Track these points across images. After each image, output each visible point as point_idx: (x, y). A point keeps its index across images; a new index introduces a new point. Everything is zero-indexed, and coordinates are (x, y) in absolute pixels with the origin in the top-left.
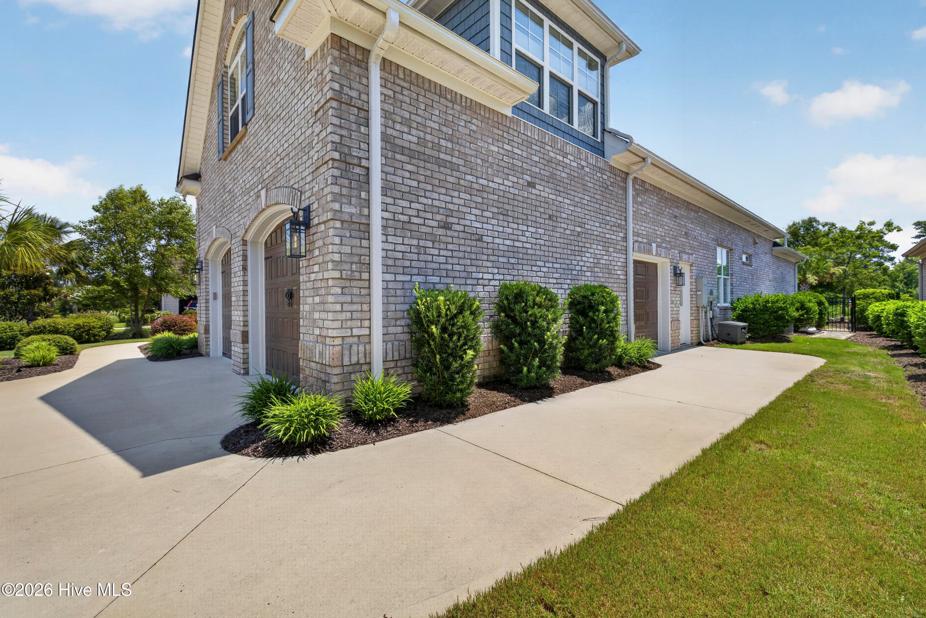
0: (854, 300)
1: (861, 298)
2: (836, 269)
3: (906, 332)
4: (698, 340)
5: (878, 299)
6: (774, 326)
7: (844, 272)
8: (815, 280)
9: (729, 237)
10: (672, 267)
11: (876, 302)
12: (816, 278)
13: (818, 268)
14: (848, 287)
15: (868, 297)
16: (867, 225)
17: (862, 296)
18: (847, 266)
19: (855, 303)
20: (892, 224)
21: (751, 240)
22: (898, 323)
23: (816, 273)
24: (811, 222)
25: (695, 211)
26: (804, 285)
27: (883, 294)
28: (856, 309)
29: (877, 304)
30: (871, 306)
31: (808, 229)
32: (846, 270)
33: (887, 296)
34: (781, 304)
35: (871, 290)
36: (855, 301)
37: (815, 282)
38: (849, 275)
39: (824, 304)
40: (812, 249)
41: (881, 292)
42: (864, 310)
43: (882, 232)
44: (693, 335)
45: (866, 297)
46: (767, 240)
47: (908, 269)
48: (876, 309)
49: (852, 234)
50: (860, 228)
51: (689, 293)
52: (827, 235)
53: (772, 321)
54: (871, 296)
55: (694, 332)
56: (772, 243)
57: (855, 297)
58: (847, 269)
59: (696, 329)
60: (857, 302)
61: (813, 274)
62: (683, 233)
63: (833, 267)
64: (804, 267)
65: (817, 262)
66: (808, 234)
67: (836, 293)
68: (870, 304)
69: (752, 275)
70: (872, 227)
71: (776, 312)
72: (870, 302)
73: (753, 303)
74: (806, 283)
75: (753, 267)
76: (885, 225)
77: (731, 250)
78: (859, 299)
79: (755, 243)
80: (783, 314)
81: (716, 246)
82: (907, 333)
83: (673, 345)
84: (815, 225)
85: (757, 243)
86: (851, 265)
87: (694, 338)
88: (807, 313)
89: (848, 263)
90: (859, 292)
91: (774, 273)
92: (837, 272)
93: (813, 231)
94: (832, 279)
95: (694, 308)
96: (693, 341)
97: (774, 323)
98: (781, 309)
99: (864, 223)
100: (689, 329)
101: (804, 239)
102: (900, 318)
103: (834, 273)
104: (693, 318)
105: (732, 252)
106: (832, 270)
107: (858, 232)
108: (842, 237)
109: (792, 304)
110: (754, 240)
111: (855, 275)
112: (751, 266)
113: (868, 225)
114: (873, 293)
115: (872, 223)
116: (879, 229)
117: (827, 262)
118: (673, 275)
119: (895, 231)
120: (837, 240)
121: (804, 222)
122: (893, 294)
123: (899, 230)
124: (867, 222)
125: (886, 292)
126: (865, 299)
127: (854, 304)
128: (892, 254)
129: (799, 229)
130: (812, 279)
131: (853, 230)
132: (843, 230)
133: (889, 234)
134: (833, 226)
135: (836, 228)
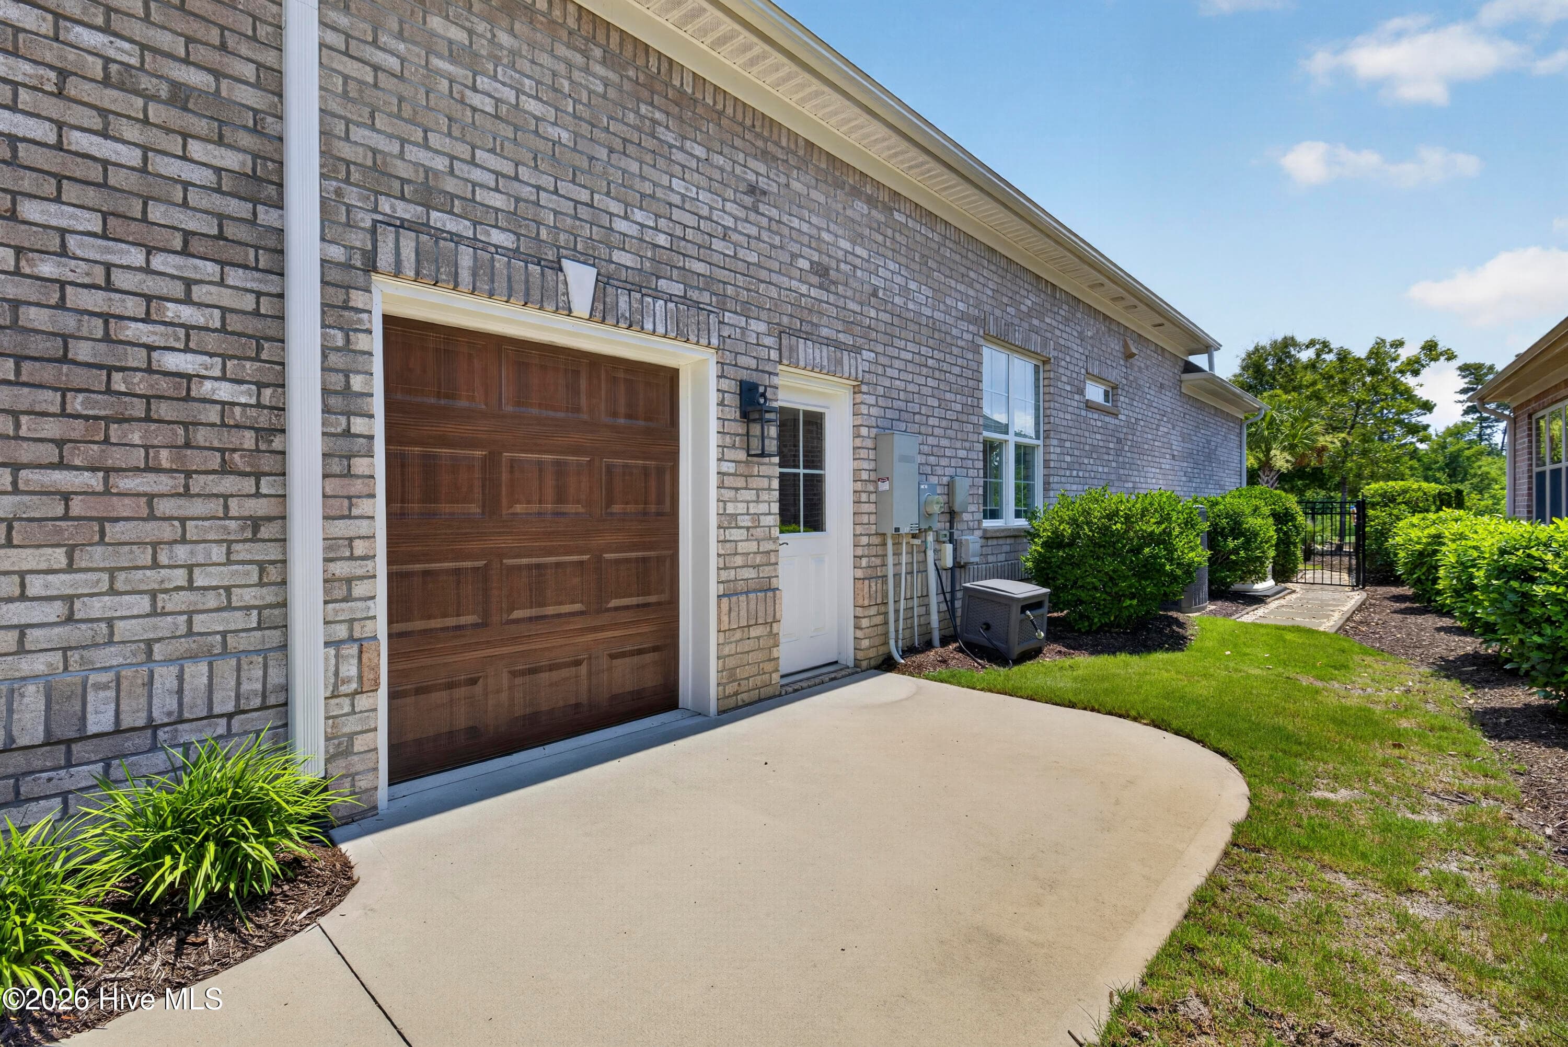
0: (1362, 506)
1: (1378, 504)
2: (1329, 438)
3: (1537, 639)
4: (882, 650)
5: (1415, 508)
6: (1133, 596)
7: (1343, 447)
8: (1287, 461)
9: (1035, 322)
10: (732, 386)
11: (1413, 513)
12: (1289, 458)
13: (1294, 436)
14: (1351, 477)
15: (1393, 500)
16: (1388, 346)
17: (1379, 499)
18: (1349, 433)
19: (1365, 516)
20: (1436, 345)
21: (1115, 345)
22: (1507, 606)
23: (1292, 448)
24: (1286, 347)
25: (871, 201)
26: (1267, 473)
27: (1425, 494)
28: (1367, 529)
29: (1415, 519)
30: (1401, 524)
31: (1280, 361)
32: (1347, 443)
33: (1434, 497)
34: (1151, 526)
35: (1398, 485)
36: (1364, 509)
37: (1286, 465)
38: (1353, 453)
39: (1293, 519)
40: (1284, 397)
41: (1419, 489)
42: (1383, 534)
43: (1418, 363)
44: (860, 634)
45: (1389, 499)
46: (1167, 355)
47: (1451, 449)
48: (1414, 534)
49: (1361, 365)
50: (1376, 353)
51: (850, 486)
52: (1312, 366)
53: (1126, 578)
54: (1400, 499)
55: (865, 623)
56: (1182, 364)
57: (1363, 501)
58: (1350, 439)
59: (873, 611)
60: (1371, 512)
61: (1284, 449)
62: (804, 264)
63: (1323, 435)
64: (1266, 433)
65: (1292, 424)
66: (1281, 369)
67: (1329, 490)
68: (1398, 519)
69: (1119, 441)
70: (1400, 351)
71: (1137, 551)
72: (1395, 512)
73: (1073, 521)
74: (1271, 470)
75: (1121, 417)
76: (1423, 348)
77: (1044, 363)
78: (1373, 506)
79: (1129, 356)
80: (1155, 557)
81: (981, 341)
82: (1540, 647)
83: (730, 689)
84: (1293, 352)
85: (1132, 355)
86: (1358, 430)
87: (865, 643)
88: (1246, 546)
89: (1352, 427)
90: (1371, 489)
91: (1185, 438)
92: (1330, 446)
93: (1290, 365)
94: (1320, 462)
95: (864, 540)
96: (860, 655)
97: (1130, 587)
98: (1150, 539)
99: (1383, 341)
100: (849, 611)
101: (1274, 379)
102: (1515, 584)
103: (1324, 449)
104: (860, 573)
105: (1047, 367)
106: (1322, 441)
107: (1372, 361)
108: (1342, 372)
109: (1189, 524)
110: (1126, 345)
111: (1365, 453)
112: (1116, 415)
113: (1391, 344)
114: (1405, 492)
115: (1399, 344)
116: (1411, 356)
117: (1311, 424)
118: (734, 413)
119: (1442, 358)
120: (1332, 377)
121: (1274, 344)
122: (1449, 494)
123: (1451, 356)
124: (1389, 339)
125: (1433, 488)
126: (1386, 505)
127: (1362, 517)
128: (1424, 419)
129: (1266, 360)
130: (1281, 460)
131: (1363, 357)
132: (1343, 356)
133: (1424, 372)
134: (1326, 346)
135: (1330, 351)
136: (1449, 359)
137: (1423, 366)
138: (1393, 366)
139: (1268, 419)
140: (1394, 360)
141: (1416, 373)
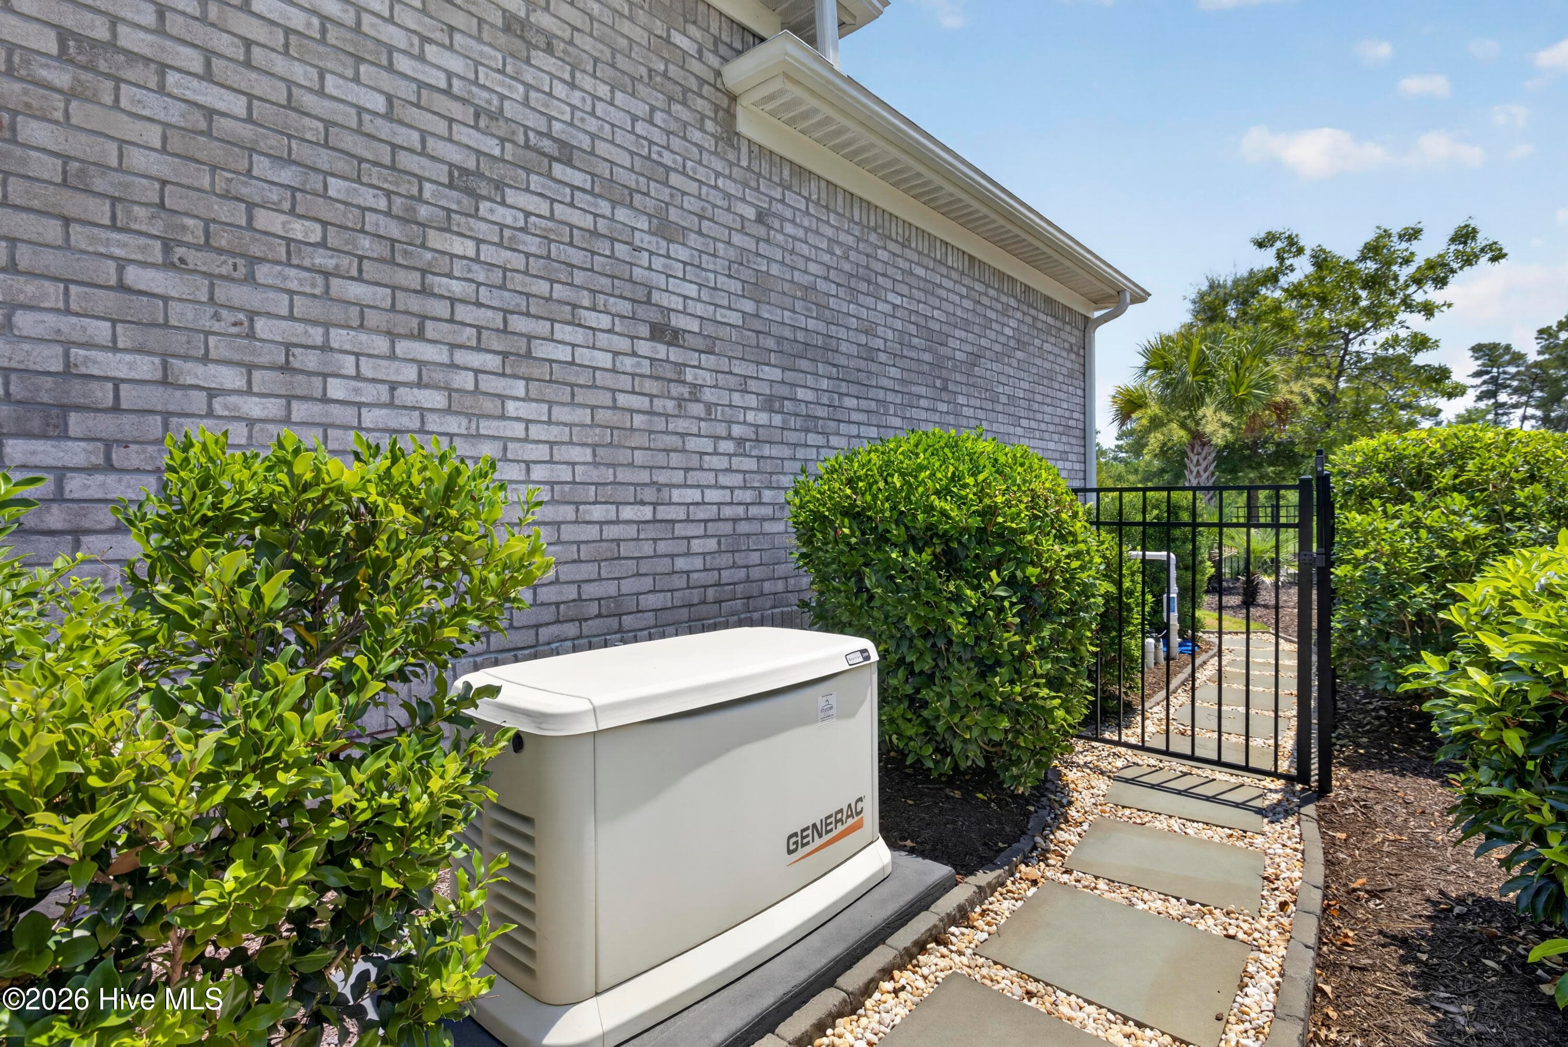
1: (1377, 492)
2: (1295, 387)
8: (1224, 425)
12: (1227, 419)
13: (1238, 386)
16: (1395, 239)
20: (1475, 231)
23: (1235, 405)
43: (1444, 265)
49: (1351, 272)
50: (1373, 250)
57: (1323, 485)
60: (1352, 519)
61: (1222, 405)
63: (1286, 382)
64: (1192, 380)
65: (1237, 368)
70: (1415, 246)
76: (1453, 240)
92: (1299, 402)
99: (1387, 234)
103: (1289, 405)
106: (1285, 391)
107: (1369, 265)
113: (1401, 237)
115: (1412, 234)
116: (1433, 254)
117: (1266, 367)
119: (1484, 260)
120: (1304, 292)
123: (1498, 255)
124: (1395, 229)
127: (1319, 536)
130: (1215, 422)
131: (1353, 258)
132: (1322, 261)
133: (1453, 280)
134: (1293, 246)
135: (1300, 251)
136: (1494, 259)
137: (1453, 271)
138: (1404, 273)
139: (1193, 357)
140: (1407, 261)
141: (1441, 282)
